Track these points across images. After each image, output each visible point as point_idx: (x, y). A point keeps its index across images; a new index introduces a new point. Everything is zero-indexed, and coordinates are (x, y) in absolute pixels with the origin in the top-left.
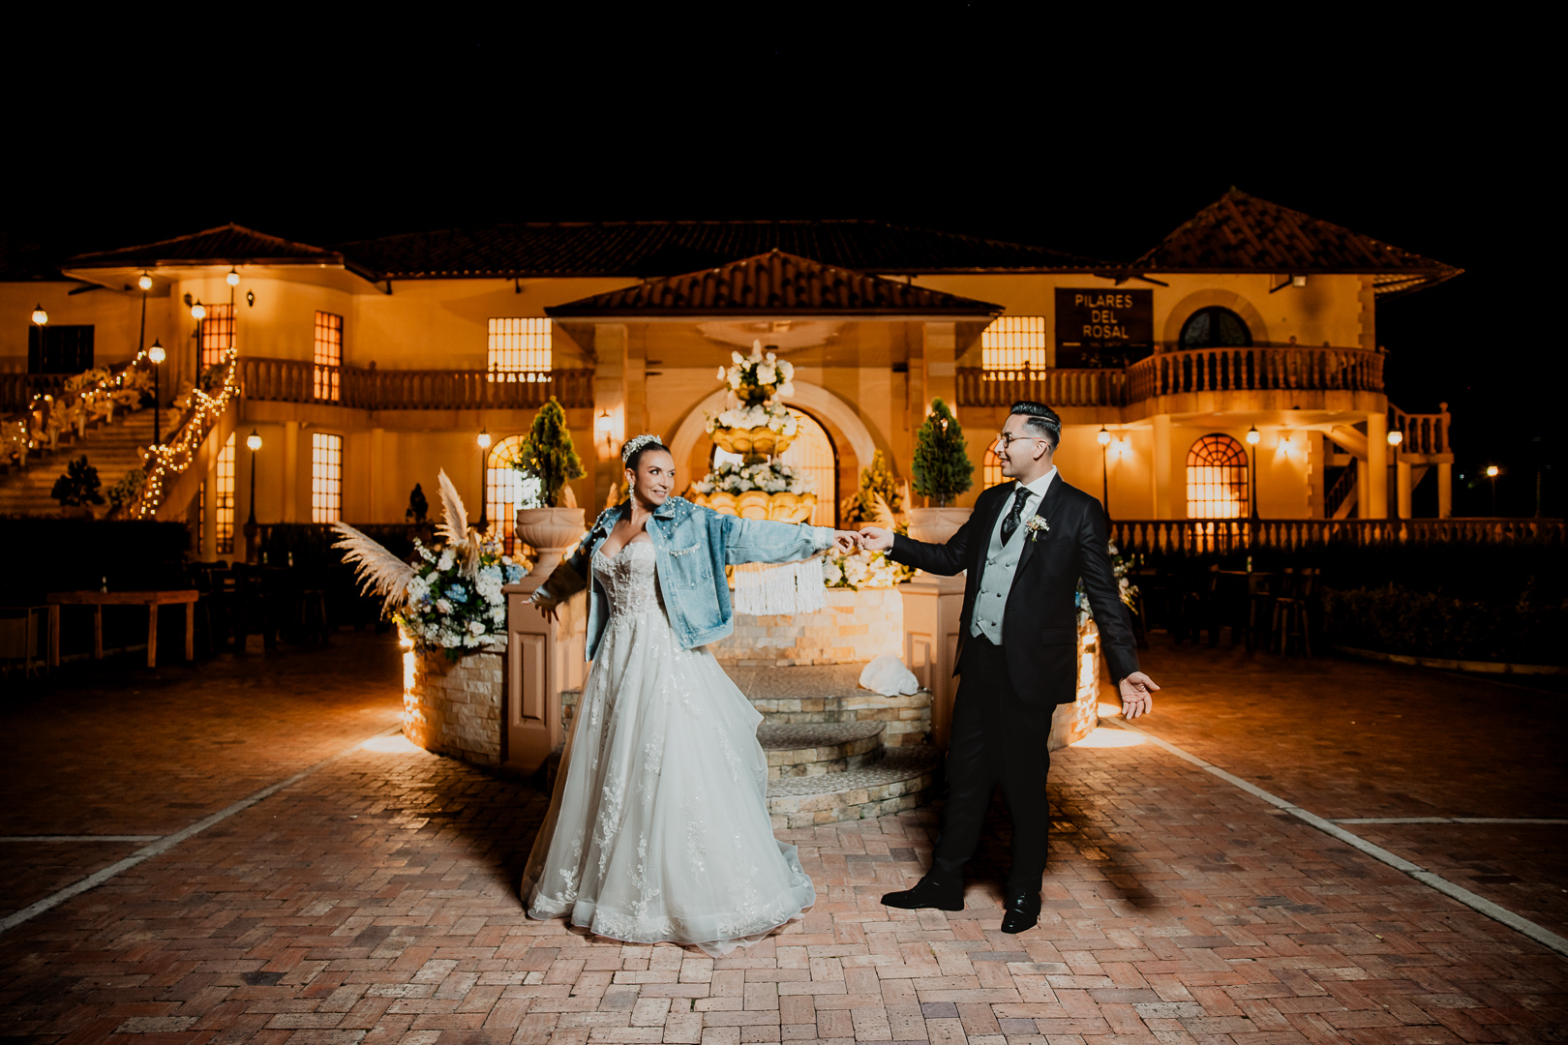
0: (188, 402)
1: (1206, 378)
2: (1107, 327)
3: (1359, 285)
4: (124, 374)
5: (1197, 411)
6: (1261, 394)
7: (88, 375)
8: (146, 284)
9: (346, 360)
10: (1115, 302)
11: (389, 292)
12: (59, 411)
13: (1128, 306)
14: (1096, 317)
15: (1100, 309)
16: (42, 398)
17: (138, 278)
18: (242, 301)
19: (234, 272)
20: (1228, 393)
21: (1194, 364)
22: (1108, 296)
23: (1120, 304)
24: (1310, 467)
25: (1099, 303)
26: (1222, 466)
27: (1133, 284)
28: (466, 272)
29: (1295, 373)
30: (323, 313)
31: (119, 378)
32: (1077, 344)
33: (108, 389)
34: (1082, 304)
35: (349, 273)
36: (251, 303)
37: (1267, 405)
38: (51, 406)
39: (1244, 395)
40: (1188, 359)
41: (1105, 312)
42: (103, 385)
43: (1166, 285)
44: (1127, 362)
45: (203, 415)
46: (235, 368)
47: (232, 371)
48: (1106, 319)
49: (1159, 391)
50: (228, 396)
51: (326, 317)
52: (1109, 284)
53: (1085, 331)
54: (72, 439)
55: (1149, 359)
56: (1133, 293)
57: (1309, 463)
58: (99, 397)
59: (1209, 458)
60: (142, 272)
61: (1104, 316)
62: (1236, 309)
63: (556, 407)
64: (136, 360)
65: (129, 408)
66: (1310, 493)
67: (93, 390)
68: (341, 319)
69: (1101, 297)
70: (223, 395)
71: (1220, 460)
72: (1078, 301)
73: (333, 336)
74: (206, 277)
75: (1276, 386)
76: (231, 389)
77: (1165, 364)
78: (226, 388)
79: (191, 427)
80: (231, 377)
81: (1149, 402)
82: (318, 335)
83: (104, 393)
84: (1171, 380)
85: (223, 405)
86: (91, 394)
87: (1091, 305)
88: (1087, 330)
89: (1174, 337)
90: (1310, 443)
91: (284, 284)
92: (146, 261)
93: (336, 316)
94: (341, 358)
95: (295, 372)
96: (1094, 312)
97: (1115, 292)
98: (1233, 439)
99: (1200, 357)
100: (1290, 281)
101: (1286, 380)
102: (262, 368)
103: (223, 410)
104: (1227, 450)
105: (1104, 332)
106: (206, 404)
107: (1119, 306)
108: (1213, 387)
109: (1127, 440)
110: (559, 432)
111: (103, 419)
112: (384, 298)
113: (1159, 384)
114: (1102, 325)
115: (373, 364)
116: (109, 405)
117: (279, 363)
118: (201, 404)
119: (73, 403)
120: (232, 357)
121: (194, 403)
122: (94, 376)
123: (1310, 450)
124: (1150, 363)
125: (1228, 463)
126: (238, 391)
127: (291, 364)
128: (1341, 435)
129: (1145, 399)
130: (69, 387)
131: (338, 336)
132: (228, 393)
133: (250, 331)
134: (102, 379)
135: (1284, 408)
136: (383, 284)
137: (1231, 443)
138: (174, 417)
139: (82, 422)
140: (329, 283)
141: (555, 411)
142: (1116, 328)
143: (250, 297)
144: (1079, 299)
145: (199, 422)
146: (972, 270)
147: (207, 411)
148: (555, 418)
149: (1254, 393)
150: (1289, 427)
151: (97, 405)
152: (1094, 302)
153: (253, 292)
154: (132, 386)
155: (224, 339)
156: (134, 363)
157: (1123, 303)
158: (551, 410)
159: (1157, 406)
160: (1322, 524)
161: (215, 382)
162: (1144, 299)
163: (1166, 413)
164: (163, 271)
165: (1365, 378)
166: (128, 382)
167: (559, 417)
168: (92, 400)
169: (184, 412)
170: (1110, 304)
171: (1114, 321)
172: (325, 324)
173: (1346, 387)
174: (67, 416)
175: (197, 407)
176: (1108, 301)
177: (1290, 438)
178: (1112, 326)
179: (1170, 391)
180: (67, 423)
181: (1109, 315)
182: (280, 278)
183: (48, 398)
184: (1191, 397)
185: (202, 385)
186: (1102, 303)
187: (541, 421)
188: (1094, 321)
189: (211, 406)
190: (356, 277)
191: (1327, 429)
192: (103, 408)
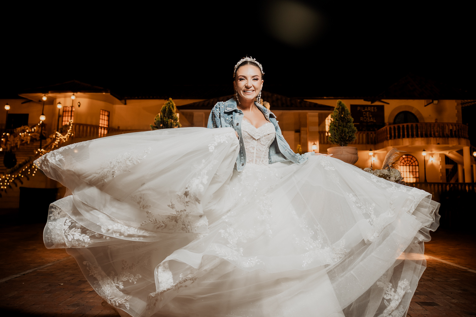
0: (54, 136)
1: (406, 133)
2: (368, 118)
3: (456, 104)
4: (35, 128)
5: (403, 145)
6: (426, 139)
7: (22, 128)
8: (44, 99)
9: (110, 126)
10: (371, 109)
11: (125, 104)
12: (11, 139)
13: (376, 111)
14: (365, 114)
15: (366, 111)
16: (6, 134)
17: (42, 97)
18: (76, 105)
19: (73, 95)
20: (414, 139)
21: (401, 129)
22: (369, 107)
23: (373, 110)
24: (441, 166)
25: (365, 110)
26: (409, 166)
27: (377, 103)
28: (151, 97)
29: (437, 132)
30: (103, 110)
31: (33, 129)
32: (358, 124)
33: (29, 133)
34: (360, 110)
35: (111, 96)
36: (79, 106)
37: (428, 143)
38: (9, 137)
39: (420, 139)
40: (399, 127)
41: (367, 113)
42: (28, 131)
43: (388, 104)
44: (376, 129)
45: (59, 141)
46: (72, 126)
47: (71, 127)
48: (368, 115)
49: (388, 138)
50: (69, 136)
51: (104, 111)
52: (369, 103)
53: (361, 119)
54: (15, 149)
55: (385, 127)
56: (377, 106)
57: (440, 165)
58: (26, 135)
59: (405, 163)
60: (44, 95)
61: (367, 114)
62: (413, 112)
63: (171, 102)
64: (39, 123)
65: (36, 139)
66: (441, 175)
67: (24, 132)
68: (109, 112)
69: (366, 108)
70: (67, 135)
71: (409, 164)
72: (358, 109)
73: (106, 118)
74: (65, 97)
75: (431, 136)
76: (70, 133)
77: (390, 128)
78: (68, 133)
79: (54, 144)
80: (70, 129)
81: (385, 142)
82: (101, 118)
83: (28, 134)
84: (393, 134)
85: (67, 138)
86: (23, 134)
87: (363, 111)
88: (362, 119)
89: (392, 121)
90: (440, 158)
91: (90, 100)
92: (45, 92)
93: (107, 111)
94: (108, 125)
95: (92, 129)
96: (364, 113)
97: (371, 106)
98: (413, 156)
99: (403, 126)
100: (433, 102)
101: (434, 134)
102: (81, 127)
103: (67, 140)
104: (411, 160)
105: (367, 120)
106: (60, 137)
107: (372, 111)
108: (408, 137)
109: (376, 156)
110: (172, 112)
111: (27, 142)
112: (123, 106)
113: (388, 136)
114: (367, 117)
115: (119, 127)
116: (29, 138)
117: (87, 125)
118: (58, 137)
119: (17, 136)
120: (71, 123)
121: (56, 136)
122: (25, 128)
123: (441, 160)
124: (385, 129)
125: (411, 165)
126: (72, 135)
127: (91, 126)
128: (451, 155)
129: (383, 141)
130: (16, 131)
131: (108, 118)
132: (69, 134)
133: (78, 115)
134: (27, 129)
135: (434, 144)
136: (123, 101)
137: (412, 158)
138: (49, 141)
139: (19, 143)
140: (105, 100)
141: (171, 104)
142: (372, 118)
143: (79, 104)
144: (359, 108)
145: (57, 143)
146: (322, 98)
147: (60, 139)
148: (171, 107)
149: (423, 139)
150: (433, 152)
151: (25, 138)
152: (364, 109)
153: (80, 102)
154: (37, 132)
155: (69, 118)
156: (39, 124)
157: (374, 110)
158: (169, 103)
159: (388, 143)
160: (446, 184)
161: (64, 130)
162: (381, 108)
163: (391, 146)
164: (50, 95)
165: (462, 134)
166: (36, 131)
167: (173, 106)
168: (23, 136)
169: (52, 139)
170: (369, 110)
171: (371, 116)
172: (104, 114)
173: (456, 137)
174: (14, 141)
175: (57, 138)
176: (369, 109)
177: (433, 156)
178: (370, 118)
179: (393, 138)
180: (14, 143)
181: (369, 114)
182: (89, 98)
183: (8, 134)
184: (400, 140)
185: (59, 131)
186: (367, 110)
187: (165, 108)
188: (364, 116)
189: (62, 138)
190: (114, 98)
191: (447, 153)
192: (27, 139)
